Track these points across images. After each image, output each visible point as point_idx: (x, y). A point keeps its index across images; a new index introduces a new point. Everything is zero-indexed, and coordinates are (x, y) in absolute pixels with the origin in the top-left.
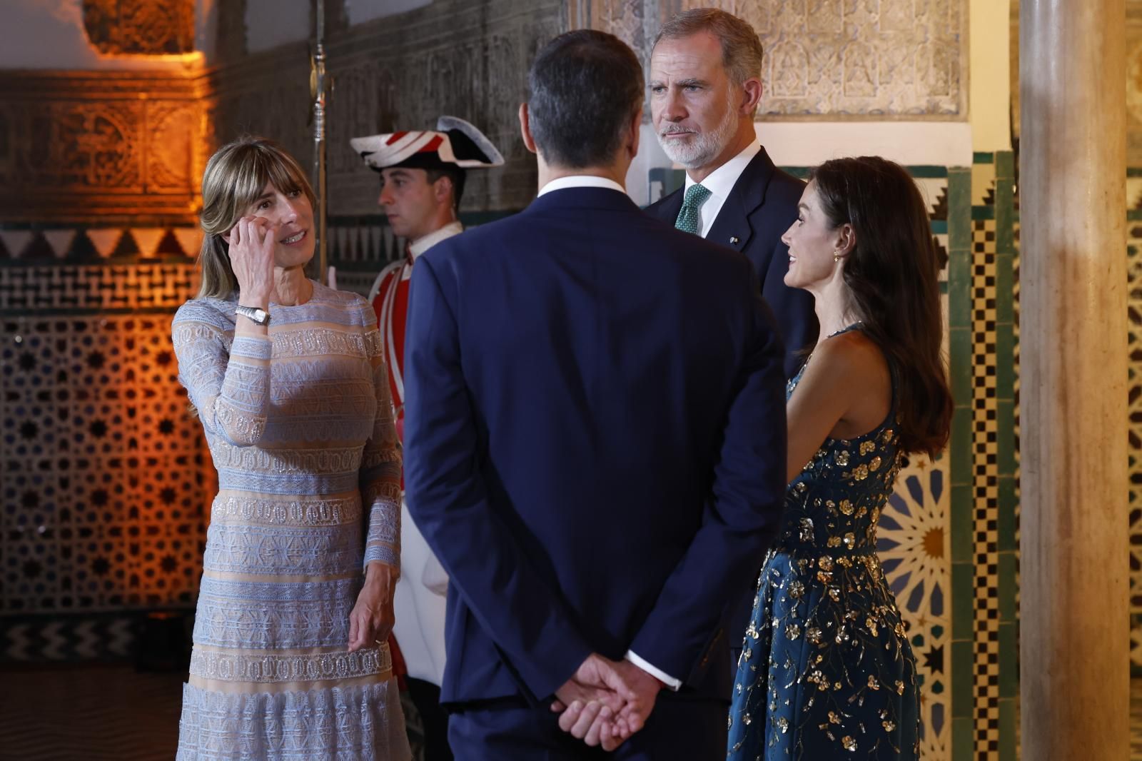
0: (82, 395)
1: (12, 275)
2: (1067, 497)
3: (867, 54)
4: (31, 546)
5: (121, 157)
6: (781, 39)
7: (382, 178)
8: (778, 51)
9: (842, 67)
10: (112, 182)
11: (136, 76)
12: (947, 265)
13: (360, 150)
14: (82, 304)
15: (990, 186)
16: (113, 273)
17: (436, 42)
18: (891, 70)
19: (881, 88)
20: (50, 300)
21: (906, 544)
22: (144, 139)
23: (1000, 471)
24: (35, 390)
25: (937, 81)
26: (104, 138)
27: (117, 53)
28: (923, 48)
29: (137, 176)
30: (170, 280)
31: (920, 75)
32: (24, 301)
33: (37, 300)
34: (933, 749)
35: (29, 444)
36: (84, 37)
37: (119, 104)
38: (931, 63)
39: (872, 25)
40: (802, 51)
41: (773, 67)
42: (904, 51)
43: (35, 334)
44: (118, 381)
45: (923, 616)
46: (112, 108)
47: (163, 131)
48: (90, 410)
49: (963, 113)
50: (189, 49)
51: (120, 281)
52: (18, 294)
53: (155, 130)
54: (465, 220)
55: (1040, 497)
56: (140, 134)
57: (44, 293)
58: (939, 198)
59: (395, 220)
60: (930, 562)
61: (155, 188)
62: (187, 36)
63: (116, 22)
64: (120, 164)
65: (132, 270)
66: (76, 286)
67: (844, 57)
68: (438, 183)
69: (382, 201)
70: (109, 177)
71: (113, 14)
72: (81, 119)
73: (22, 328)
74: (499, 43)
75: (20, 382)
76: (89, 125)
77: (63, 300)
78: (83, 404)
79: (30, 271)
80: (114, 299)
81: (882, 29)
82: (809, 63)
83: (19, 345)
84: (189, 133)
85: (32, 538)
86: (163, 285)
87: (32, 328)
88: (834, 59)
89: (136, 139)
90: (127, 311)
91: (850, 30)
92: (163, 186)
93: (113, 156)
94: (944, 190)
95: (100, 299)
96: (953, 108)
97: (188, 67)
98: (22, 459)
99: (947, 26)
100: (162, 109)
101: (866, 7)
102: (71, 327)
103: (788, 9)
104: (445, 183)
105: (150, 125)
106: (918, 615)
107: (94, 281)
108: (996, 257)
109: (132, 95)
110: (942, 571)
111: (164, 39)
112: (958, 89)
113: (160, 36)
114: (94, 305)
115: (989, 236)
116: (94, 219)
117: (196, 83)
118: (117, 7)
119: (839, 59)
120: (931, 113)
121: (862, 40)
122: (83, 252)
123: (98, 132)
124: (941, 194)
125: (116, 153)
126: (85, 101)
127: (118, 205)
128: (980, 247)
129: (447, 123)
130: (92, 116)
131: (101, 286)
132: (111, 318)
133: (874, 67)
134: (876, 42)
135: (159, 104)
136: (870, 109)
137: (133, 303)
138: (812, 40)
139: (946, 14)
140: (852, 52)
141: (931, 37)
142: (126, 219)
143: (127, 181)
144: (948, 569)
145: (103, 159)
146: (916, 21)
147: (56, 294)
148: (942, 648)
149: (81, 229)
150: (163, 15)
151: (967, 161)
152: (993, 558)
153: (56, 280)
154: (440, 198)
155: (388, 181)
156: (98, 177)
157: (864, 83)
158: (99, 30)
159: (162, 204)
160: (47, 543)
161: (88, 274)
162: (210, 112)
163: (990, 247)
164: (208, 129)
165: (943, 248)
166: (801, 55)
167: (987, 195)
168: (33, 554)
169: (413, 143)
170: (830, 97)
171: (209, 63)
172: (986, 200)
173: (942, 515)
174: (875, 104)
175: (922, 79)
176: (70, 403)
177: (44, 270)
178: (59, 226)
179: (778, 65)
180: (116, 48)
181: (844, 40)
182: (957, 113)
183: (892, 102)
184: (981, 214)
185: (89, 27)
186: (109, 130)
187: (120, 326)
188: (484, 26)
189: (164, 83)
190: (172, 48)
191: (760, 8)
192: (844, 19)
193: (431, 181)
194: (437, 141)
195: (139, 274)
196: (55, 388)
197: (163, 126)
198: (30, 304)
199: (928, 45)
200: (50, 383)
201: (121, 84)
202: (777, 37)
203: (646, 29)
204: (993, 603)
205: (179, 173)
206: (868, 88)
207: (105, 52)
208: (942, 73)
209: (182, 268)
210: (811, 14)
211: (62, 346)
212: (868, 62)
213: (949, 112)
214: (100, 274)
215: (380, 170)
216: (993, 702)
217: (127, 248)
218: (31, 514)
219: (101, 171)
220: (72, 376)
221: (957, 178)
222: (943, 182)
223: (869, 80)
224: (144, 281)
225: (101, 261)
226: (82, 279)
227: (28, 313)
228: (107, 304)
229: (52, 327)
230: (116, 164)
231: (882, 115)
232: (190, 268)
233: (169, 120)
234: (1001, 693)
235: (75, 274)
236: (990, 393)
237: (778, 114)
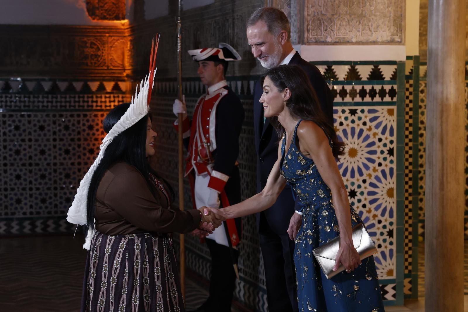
0: (86, 140)
1: (61, 97)
2: (443, 177)
3: (370, 21)
4: (67, 192)
5: (99, 56)
6: (339, 16)
7: (199, 64)
8: (338, 20)
9: (360, 26)
10: (96, 65)
11: (105, 28)
12: (396, 96)
13: (191, 54)
14: (86, 108)
15: (412, 68)
16: (97, 97)
17: (215, 17)
18: (378, 27)
19: (374, 33)
20: (74, 106)
21: (381, 193)
22: (108, 50)
23: (413, 168)
24: (70, 138)
25: (394, 31)
26: (94, 50)
27: (98, 20)
28: (389, 19)
29: (105, 63)
30: (117, 100)
31: (388, 29)
32: (65, 106)
33: (70, 106)
34: (389, 265)
35: (67, 157)
36: (87, 13)
37: (99, 38)
38: (392, 24)
39: (371, 11)
40: (347, 20)
41: (337, 26)
42: (383, 20)
43: (69, 118)
44: (98, 135)
45: (386, 218)
46: (96, 39)
47: (114, 47)
48: (88, 145)
49: (403, 42)
50: (124, 19)
51: (99, 100)
52: (63, 104)
53: (111, 47)
54: (227, 79)
55: (433, 177)
56: (106, 49)
57: (72, 104)
58: (394, 72)
59: (203, 79)
60: (389, 200)
61: (112, 67)
62: (123, 14)
63: (98, 8)
64: (99, 59)
65: (103, 96)
66: (84, 101)
67: (361, 22)
68: (218, 67)
69: (198, 72)
70: (95, 63)
71: (97, 6)
72: (86, 43)
73: (65, 116)
74: (239, 17)
75: (64, 135)
76: (88, 45)
77: (79, 106)
78: (86, 143)
79: (68, 96)
80: (97, 106)
81: (375, 12)
82: (349, 24)
83: (64, 122)
84: (123, 48)
85: (68, 189)
86: (114, 101)
87: (68, 116)
88: (358, 23)
89: (105, 50)
90: (102, 110)
91: (364, 13)
92: (114, 67)
93: (97, 56)
94: (396, 69)
95: (92, 106)
96: (399, 40)
97: (123, 25)
98: (65, 162)
99: (398, 11)
100: (114, 39)
101: (370, 4)
102: (82, 116)
103: (342, 5)
104: (221, 66)
105: (110, 45)
106: (385, 218)
107: (90, 100)
108: (413, 93)
109: (104, 35)
110: (393, 203)
111: (115, 15)
112: (401, 33)
113: (114, 14)
114: (90, 108)
115: (411, 86)
116: (90, 78)
117: (126, 31)
118: (98, 3)
119: (360, 23)
120: (392, 42)
121: (368, 16)
122: (86, 89)
123: (92, 48)
124: (395, 70)
125: (98, 55)
126: (87, 36)
127: (99, 73)
128: (407, 89)
129: (222, 45)
130: (90, 42)
131: (93, 102)
132: (96, 113)
133: (372, 26)
134: (373, 17)
135: (113, 38)
136: (370, 41)
137: (103, 108)
138: (350, 16)
139: (398, 7)
140: (364, 20)
141: (392, 15)
142: (102, 78)
143: (102, 65)
144: (395, 202)
145: (93, 57)
146: (387, 10)
147: (77, 104)
148: (393, 230)
149: (86, 82)
150: (114, 6)
151: (404, 59)
152: (410, 198)
153: (77, 99)
154: (219, 71)
155: (201, 65)
156: (91, 63)
157: (368, 31)
158: (92, 11)
159: (114, 73)
160: (73, 191)
161: (88, 97)
162: (131, 41)
163: (411, 89)
164: (130, 46)
165: (395, 90)
166: (346, 21)
167: (410, 71)
168: (68, 195)
169: (209, 52)
170: (356, 36)
171: (130, 24)
172: (410, 73)
173: (393, 183)
174: (372, 39)
175: (389, 30)
176: (82, 142)
177: (73, 96)
178: (78, 80)
179: (338, 25)
180: (98, 18)
181: (361, 16)
182: (401, 42)
183: (378, 38)
184: (408, 78)
185: (88, 10)
186: (95, 47)
187: (99, 116)
188: (233, 11)
189: (114, 30)
190: (118, 19)
191: (332, 5)
192: (362, 9)
193: (216, 66)
194: (218, 52)
195: (106, 97)
196: (76, 137)
197: (114, 46)
198: (68, 108)
199: (391, 18)
200: (74, 135)
201: (99, 30)
202: (338, 15)
203: (292, 12)
204: (410, 214)
205: (120, 62)
206: (370, 33)
207: (94, 19)
208: (396, 28)
209: (121, 96)
210: (350, 7)
211: (79, 122)
212: (370, 24)
213: (398, 42)
214: (92, 97)
215: (198, 61)
216: (410, 249)
217: (102, 88)
218: (68, 181)
219: (93, 61)
220: (82, 133)
221: (400, 65)
222: (395, 67)
223: (370, 31)
224: (108, 100)
225: (93, 93)
226: (86, 99)
227: (67, 111)
228: (94, 108)
229: (75, 116)
230: (98, 59)
231: (374, 43)
232: (124, 95)
233: (116, 43)
234: (413, 245)
235: (83, 97)
236: (410, 140)
237: (338, 42)
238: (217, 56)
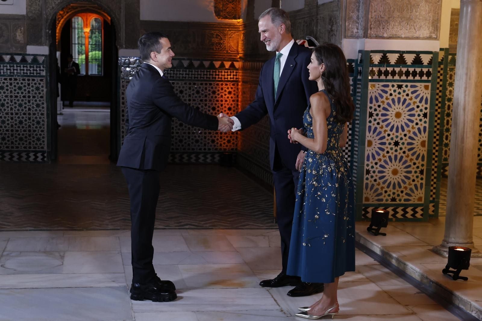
0: (210, 101)
1: (195, 71)
2: (464, 134)
3: (415, 23)
4: (197, 135)
5: (222, 44)
6: (394, 19)
8: (393, 21)
9: (408, 26)
10: (219, 50)
11: (226, 24)
12: (431, 76)
14: (211, 79)
15: (443, 57)
16: (219, 72)
17: (305, 18)
18: (421, 27)
19: (418, 31)
20: (204, 78)
21: (416, 144)
22: (227, 40)
23: (440, 127)
24: (199, 99)
25: (432, 30)
27: (222, 19)
28: (429, 22)
29: (225, 49)
30: (232, 74)
31: (427, 29)
32: (198, 78)
33: (201, 78)
34: (420, 194)
36: (215, 14)
37: (222, 31)
38: (431, 25)
39: (417, 16)
40: (398, 22)
41: (391, 26)
42: (424, 22)
43: (200, 86)
44: (219, 98)
47: (232, 38)
48: (212, 104)
49: (438, 38)
50: (239, 18)
51: (220, 74)
52: (196, 76)
53: (230, 38)
55: (456, 134)
56: (226, 39)
57: (202, 76)
58: (430, 59)
60: (422, 148)
61: (229, 52)
62: (239, 15)
63: (222, 11)
64: (222, 46)
65: (223, 71)
66: (210, 75)
67: (409, 24)
70: (219, 49)
71: (221, 9)
72: (213, 34)
73: (197, 84)
74: (321, 18)
75: (196, 97)
76: (214, 36)
77: (207, 78)
78: (210, 103)
79: (199, 71)
80: (219, 78)
81: (419, 17)
82: (400, 24)
83: (196, 88)
84: (238, 39)
85: (197, 134)
86: (230, 75)
87: (199, 84)
88: (406, 24)
89: (225, 40)
90: (222, 81)
91: (411, 17)
92: (231, 51)
93: (220, 44)
94: (432, 57)
95: (215, 78)
96: (435, 37)
97: (239, 23)
99: (435, 16)
100: (232, 33)
101: (416, 11)
102: (208, 85)
103: (396, 11)
105: (229, 36)
106: (418, 161)
107: (214, 73)
108: (443, 74)
109: (225, 29)
110: (425, 151)
111: (233, 15)
112: (437, 32)
113: (232, 15)
114: (214, 79)
115: (442, 69)
116: (215, 59)
117: (240, 26)
118: (222, 7)
119: (408, 24)
120: (430, 38)
121: (414, 19)
122: (212, 66)
123: (218, 38)
124: (431, 58)
125: (221, 43)
126: (214, 30)
127: (221, 56)
128: (439, 72)
129: (308, 38)
130: (215, 34)
131: (216, 75)
132: (218, 83)
133: (416, 26)
134: (417, 20)
135: (231, 31)
136: (415, 37)
137: (223, 79)
138: (401, 19)
139: (435, 13)
140: (411, 22)
141: (431, 19)
142: (222, 59)
143: (223, 50)
145: (217, 44)
146: (428, 15)
147: (205, 76)
148: (423, 169)
149: (212, 61)
150: (233, 10)
151: (438, 50)
152: (437, 148)
156: (216, 49)
157: (414, 30)
158: (218, 13)
159: (231, 56)
160: (201, 135)
161: (213, 72)
162: (244, 34)
163: (442, 72)
164: (243, 38)
165: (431, 72)
167: (442, 59)
168: (197, 138)
170: (405, 33)
171: (244, 22)
172: (441, 60)
173: (426, 137)
174: (416, 35)
175: (428, 29)
176: (207, 102)
177: (203, 70)
178: (206, 60)
179: (393, 25)
180: (222, 17)
181: (409, 19)
182: (436, 38)
183: (420, 35)
184: (440, 63)
185: (215, 12)
186: (219, 37)
187: (220, 85)
188: (317, 14)
189: (233, 26)
190: (235, 18)
191: (389, 11)
192: (410, 14)
194: (304, 42)
195: (225, 72)
196: (204, 99)
199: (430, 21)
200: (203, 97)
201: (222, 26)
202: (393, 18)
203: (360, 15)
204: (436, 159)
205: (236, 49)
206: (414, 31)
207: (219, 18)
208: (433, 28)
209: (235, 71)
210: (401, 12)
211: (206, 89)
212: (415, 25)
213: (435, 38)
214: (216, 72)
216: (435, 183)
217: (222, 66)
219: (217, 47)
220: (208, 96)
221: (435, 54)
222: (432, 55)
224: (226, 74)
225: (216, 69)
226: (211, 73)
227: (198, 81)
228: (217, 79)
229: (204, 84)
231: (417, 38)
232: (237, 71)
233: (233, 35)
234: (437, 181)
235: (210, 72)
236: (439, 108)
237: (391, 37)
238: (304, 45)
